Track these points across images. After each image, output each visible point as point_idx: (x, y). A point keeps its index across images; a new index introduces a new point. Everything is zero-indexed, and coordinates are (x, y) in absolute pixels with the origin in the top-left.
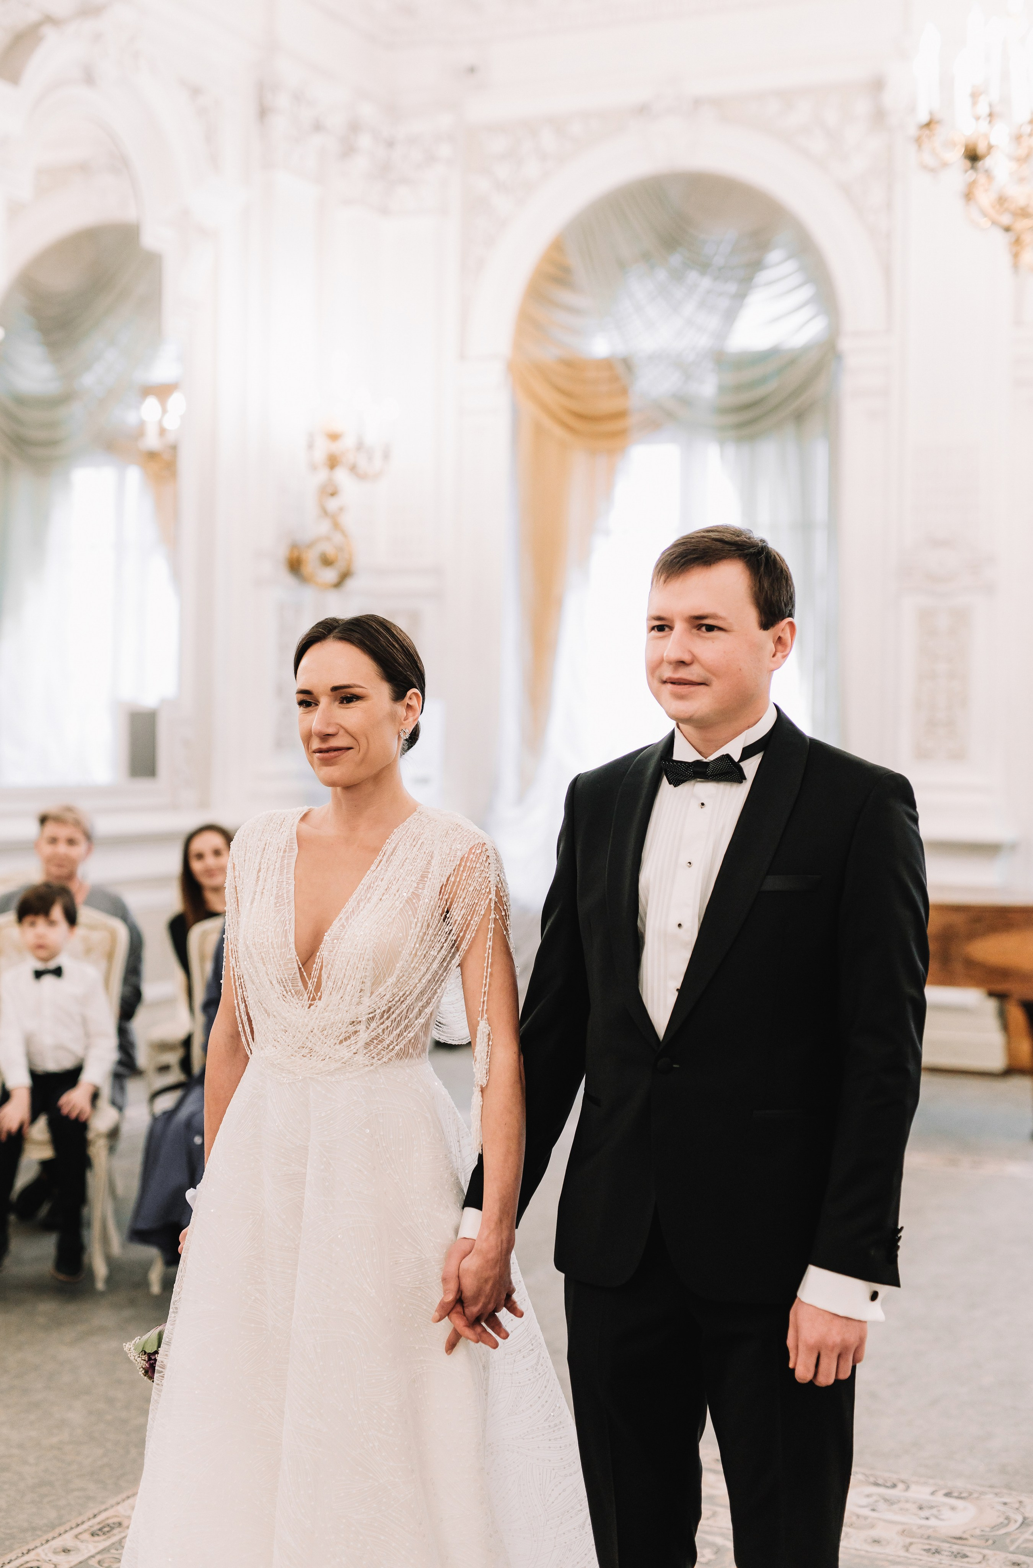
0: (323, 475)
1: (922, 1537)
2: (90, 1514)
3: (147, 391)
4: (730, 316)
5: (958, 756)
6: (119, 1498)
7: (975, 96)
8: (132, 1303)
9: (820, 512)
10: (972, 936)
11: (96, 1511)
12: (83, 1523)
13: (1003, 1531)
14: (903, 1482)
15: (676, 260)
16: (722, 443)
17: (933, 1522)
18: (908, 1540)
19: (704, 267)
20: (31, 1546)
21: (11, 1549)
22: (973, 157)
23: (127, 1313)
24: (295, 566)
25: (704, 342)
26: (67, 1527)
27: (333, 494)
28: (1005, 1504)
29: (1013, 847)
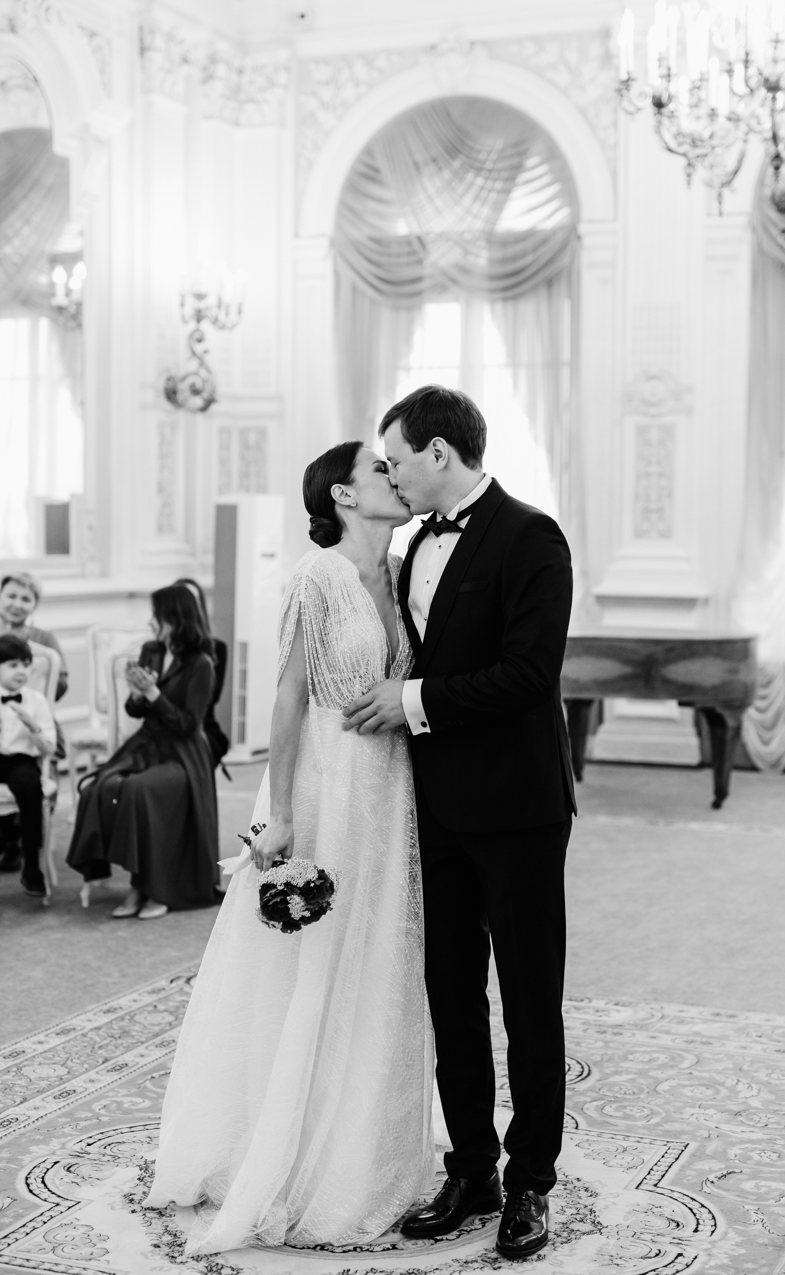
0: (192, 325)
1: (596, 1025)
2: (54, 1024)
3: (55, 260)
4: (498, 207)
5: (666, 535)
6: (72, 1016)
7: (660, 60)
8: (69, 912)
9: (566, 355)
10: (668, 661)
11: (58, 1023)
12: (50, 1029)
13: (648, 1021)
14: (588, 998)
15: (457, 164)
16: (493, 302)
17: (604, 1018)
18: (586, 1027)
19: (479, 170)
20: (17, 1040)
21: (4, 1043)
22: (659, 104)
23: (66, 918)
24: (171, 395)
25: (478, 225)
26: (40, 1031)
27: (200, 341)
28: (652, 1008)
29: (706, 601)
